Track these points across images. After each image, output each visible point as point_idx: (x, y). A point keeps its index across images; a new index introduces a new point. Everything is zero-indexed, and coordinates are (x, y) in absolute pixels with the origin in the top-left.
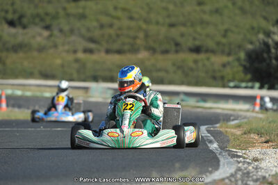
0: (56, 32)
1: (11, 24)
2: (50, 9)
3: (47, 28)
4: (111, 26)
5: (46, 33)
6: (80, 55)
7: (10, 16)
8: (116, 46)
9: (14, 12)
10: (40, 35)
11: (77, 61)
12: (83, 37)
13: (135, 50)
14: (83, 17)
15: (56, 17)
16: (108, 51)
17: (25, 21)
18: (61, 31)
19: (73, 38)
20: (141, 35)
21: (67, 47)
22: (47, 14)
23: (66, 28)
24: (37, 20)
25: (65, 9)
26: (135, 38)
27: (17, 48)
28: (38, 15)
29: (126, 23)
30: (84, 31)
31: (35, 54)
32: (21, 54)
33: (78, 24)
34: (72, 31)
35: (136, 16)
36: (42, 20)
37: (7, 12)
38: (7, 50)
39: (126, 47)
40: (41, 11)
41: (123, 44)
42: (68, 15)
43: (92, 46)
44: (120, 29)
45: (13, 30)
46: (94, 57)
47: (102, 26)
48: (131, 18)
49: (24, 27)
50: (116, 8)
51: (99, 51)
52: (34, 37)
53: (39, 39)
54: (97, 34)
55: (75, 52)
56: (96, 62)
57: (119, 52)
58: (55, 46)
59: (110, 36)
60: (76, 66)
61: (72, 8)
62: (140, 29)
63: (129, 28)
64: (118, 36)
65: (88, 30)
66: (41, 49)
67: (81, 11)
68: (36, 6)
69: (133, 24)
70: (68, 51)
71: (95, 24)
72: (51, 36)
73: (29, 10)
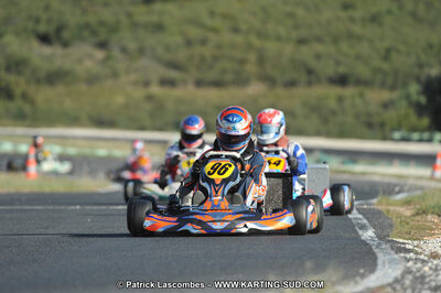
0: (116, 53)
1: (44, 39)
2: (107, 15)
3: (102, 45)
4: (204, 42)
5: (100, 54)
6: (155, 90)
7: (42, 28)
8: (211, 75)
9: (49, 21)
10: (91, 57)
11: (150, 98)
12: (159, 60)
13: (241, 81)
14: (159, 28)
15: (115, 29)
16: (199, 83)
17: (66, 34)
18: (124, 50)
19: (143, 62)
20: (252, 57)
21: (133, 77)
22: (102, 24)
23: (132, 46)
24: (86, 33)
25: (129, 15)
26: (242, 62)
27: (54, 78)
28: (87, 26)
29: (227, 37)
30: (160, 51)
31: (83, 87)
32: (60, 89)
33: (151, 40)
34: (141, 51)
35: (244, 27)
36: (94, 33)
37: (37, 21)
38: (38, 81)
39: (229, 77)
40: (91, 19)
41: (224, 72)
42: (135, 26)
43: (174, 74)
44: (219, 47)
45: (47, 50)
46: (177, 92)
47: (189, 43)
48: (236, 30)
49: (65, 45)
50: (212, 14)
51: (185, 82)
52: (80, 61)
53: (88, 64)
54: (181, 55)
55: (146, 84)
56: (180, 101)
57: (218, 84)
58: (115, 75)
59: (203, 58)
60: (148, 106)
61: (142, 14)
62: (250, 47)
63: (233, 46)
64: (215, 58)
65: (168, 48)
66: (92, 80)
67: (155, 19)
68: (85, 12)
69: (239, 39)
70: (135, 84)
71: (179, 39)
72: (107, 59)
73: (73, 18)
